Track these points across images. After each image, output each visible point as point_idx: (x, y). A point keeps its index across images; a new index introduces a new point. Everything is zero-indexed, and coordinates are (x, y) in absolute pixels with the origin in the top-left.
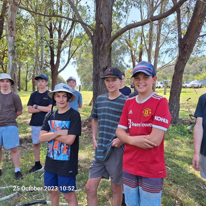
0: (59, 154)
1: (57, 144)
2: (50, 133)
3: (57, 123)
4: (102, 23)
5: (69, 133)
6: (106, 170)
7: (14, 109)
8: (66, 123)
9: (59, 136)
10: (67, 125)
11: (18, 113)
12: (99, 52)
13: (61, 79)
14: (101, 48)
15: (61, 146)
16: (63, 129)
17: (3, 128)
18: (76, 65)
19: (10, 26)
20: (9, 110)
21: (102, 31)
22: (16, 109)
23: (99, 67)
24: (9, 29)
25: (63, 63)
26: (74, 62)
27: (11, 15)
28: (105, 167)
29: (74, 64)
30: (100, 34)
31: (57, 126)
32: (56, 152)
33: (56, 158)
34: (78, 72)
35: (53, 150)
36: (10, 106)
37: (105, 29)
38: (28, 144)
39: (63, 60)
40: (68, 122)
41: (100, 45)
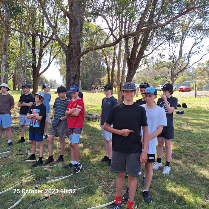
0: (35, 124)
1: (34, 120)
2: (32, 115)
3: (34, 110)
4: (72, 44)
5: (39, 115)
6: (57, 132)
7: (9, 104)
8: (39, 111)
9: (35, 116)
10: (39, 112)
11: (11, 107)
12: (70, 64)
13: (42, 78)
14: (71, 62)
15: (36, 120)
16: (37, 113)
17: (3, 115)
18: (59, 65)
19: (4, 47)
20: (6, 104)
21: (73, 50)
22: (10, 104)
23: (70, 75)
24: (3, 50)
25: (45, 63)
26: (57, 62)
27: (5, 41)
28: (56, 130)
29: (56, 64)
30: (71, 52)
31: (35, 111)
32: (34, 123)
33: (34, 126)
34: (60, 72)
35: (32, 123)
36: (7, 102)
37: (75, 48)
38: (14, 130)
39: (45, 60)
40: (39, 110)
41: (71, 59)
